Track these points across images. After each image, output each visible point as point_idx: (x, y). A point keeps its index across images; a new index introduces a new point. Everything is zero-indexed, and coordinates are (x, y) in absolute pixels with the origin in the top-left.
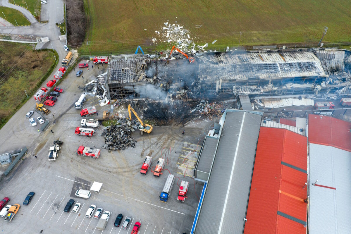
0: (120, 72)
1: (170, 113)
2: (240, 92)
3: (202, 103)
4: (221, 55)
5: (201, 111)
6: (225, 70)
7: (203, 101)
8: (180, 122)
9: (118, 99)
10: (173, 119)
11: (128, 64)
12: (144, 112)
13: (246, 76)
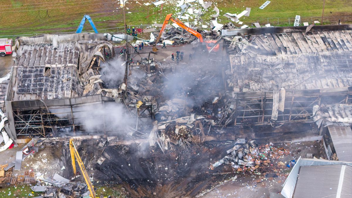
0: (41, 75)
1: (159, 169)
2: (329, 119)
3: (238, 146)
4: (281, 35)
5: (237, 163)
6: (291, 68)
7: (243, 141)
8: (184, 192)
9: (34, 136)
10: (167, 184)
11: (60, 56)
12: (97, 167)
13: (343, 82)
